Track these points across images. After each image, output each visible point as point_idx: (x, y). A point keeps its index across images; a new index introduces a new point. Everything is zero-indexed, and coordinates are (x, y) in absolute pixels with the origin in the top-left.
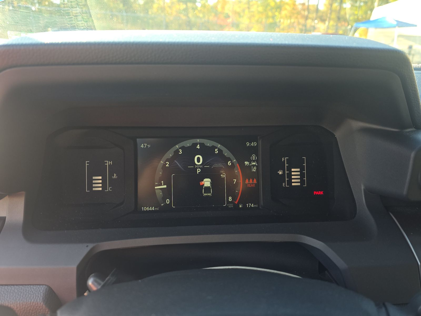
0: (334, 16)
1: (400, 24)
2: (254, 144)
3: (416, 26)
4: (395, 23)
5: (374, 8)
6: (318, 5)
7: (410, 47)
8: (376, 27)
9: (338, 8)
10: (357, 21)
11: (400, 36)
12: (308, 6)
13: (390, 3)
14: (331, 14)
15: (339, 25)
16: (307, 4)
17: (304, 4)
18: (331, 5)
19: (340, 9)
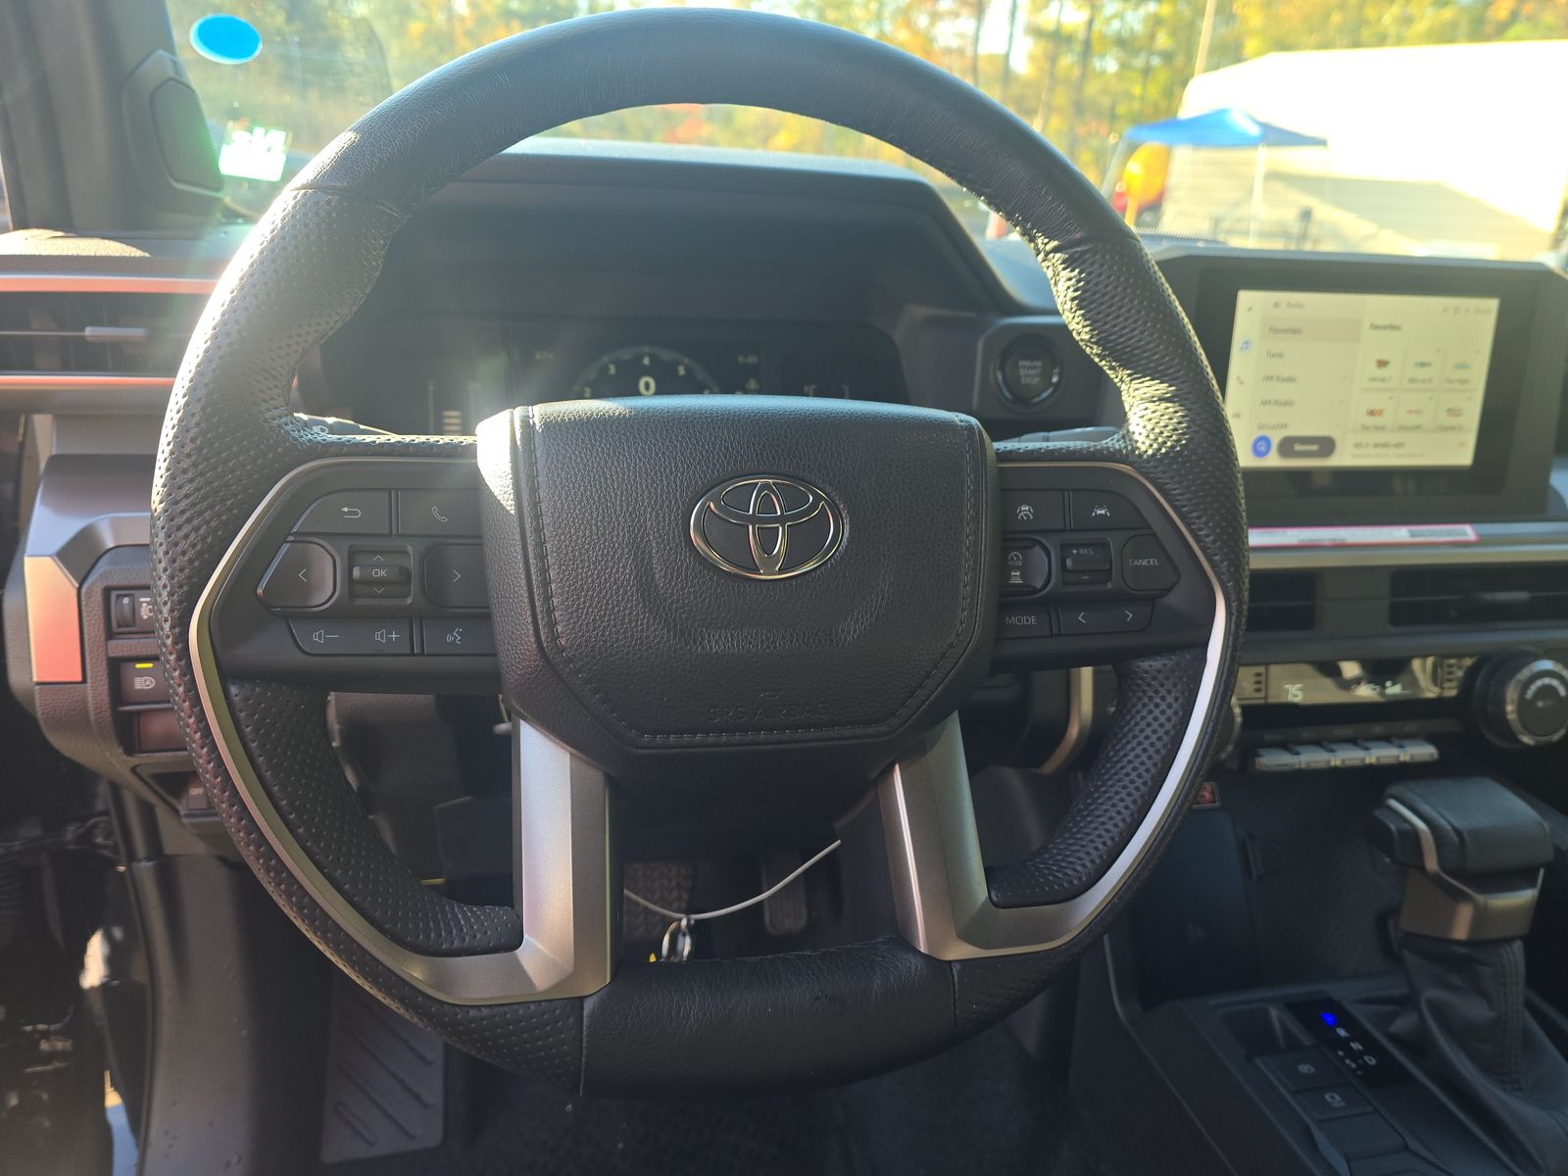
0: (1062, 98)
1: (1275, 136)
2: (752, 359)
3: (1322, 143)
4: (1254, 131)
5: (1191, 75)
6: (1007, 57)
7: (1306, 215)
8: (1198, 143)
9: (1076, 72)
10: (1138, 121)
11: (1273, 176)
12: (975, 58)
13: (1245, 60)
14: (1051, 90)
15: (1081, 131)
16: (969, 52)
17: (961, 51)
18: (1053, 59)
19: (1084, 76)
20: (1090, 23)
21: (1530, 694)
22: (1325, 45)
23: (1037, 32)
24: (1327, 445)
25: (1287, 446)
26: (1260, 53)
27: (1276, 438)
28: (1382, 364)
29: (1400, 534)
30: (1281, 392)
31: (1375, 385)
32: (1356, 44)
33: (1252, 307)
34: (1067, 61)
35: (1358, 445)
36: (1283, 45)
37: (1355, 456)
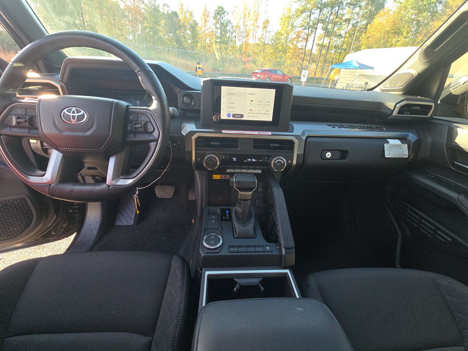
1: (362, 66)
3: (373, 68)
4: (358, 66)
5: (348, 53)
6: (312, 50)
7: (367, 83)
8: (346, 68)
11: (361, 75)
17: (302, 49)
18: (321, 51)
19: (327, 54)
20: (330, 42)
21: (276, 162)
22: (378, 47)
23: (318, 45)
24: (242, 116)
25: (234, 116)
26: (364, 49)
27: (232, 114)
28: (252, 101)
29: (256, 133)
30: (232, 105)
31: (250, 105)
32: (386, 47)
33: (224, 89)
34: (324, 51)
35: (248, 116)
36: (369, 48)
37: (248, 118)
